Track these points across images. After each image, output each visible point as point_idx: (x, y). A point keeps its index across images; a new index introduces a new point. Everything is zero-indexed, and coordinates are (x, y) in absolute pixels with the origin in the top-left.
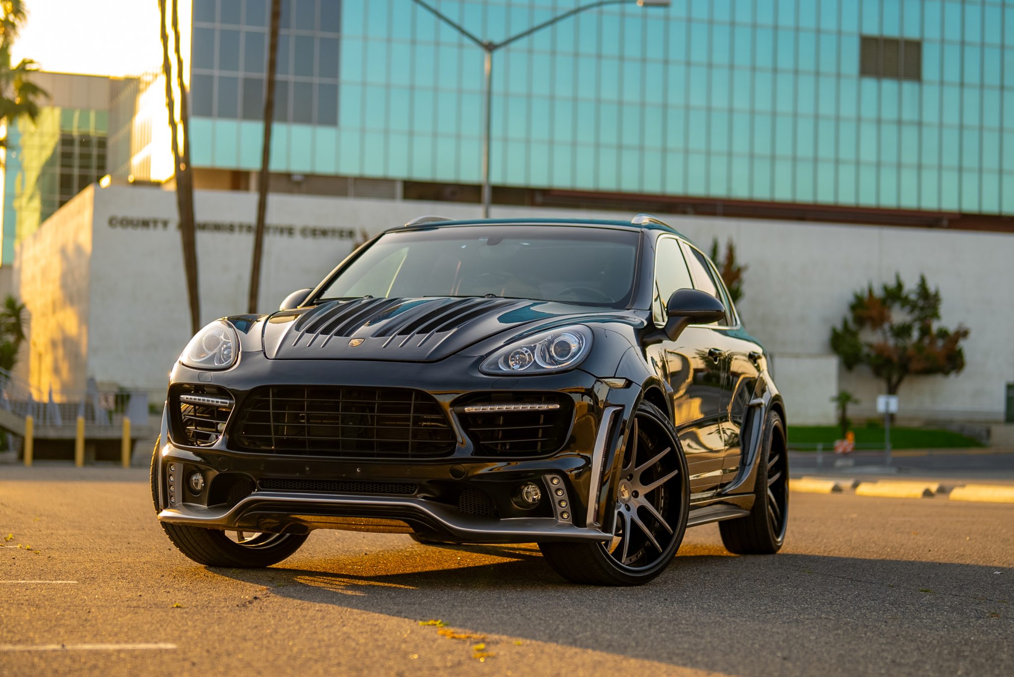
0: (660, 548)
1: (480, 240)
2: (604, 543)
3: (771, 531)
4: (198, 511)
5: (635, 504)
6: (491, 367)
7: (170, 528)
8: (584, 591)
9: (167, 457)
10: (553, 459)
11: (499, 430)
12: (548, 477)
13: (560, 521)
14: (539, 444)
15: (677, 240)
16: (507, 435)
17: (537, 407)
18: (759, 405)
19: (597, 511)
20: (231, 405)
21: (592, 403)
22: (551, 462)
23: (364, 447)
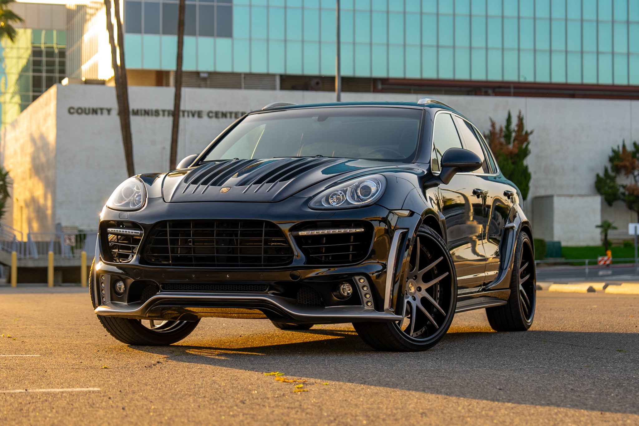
0: (437, 326)
1: (313, 118)
2: (397, 322)
3: (522, 315)
4: (122, 307)
5: (419, 296)
6: (316, 204)
7: (103, 319)
8: (384, 355)
9: (99, 270)
10: (360, 266)
11: (323, 247)
12: (357, 278)
13: (366, 308)
14: (351, 256)
15: (450, 114)
16: (328, 250)
17: (348, 230)
18: (512, 228)
19: (392, 301)
20: (141, 235)
21: (387, 228)
22: (358, 268)
23: (232, 261)
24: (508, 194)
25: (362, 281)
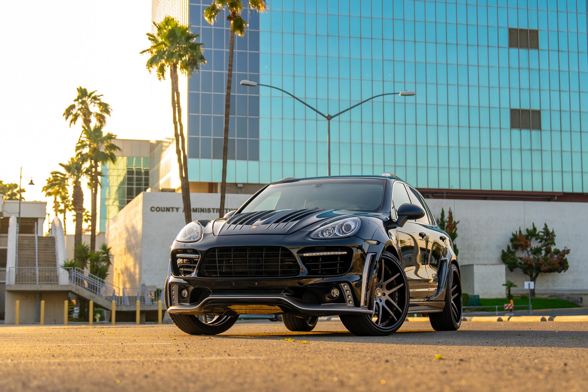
0: (396, 319)
1: (312, 185)
2: (369, 315)
3: (453, 319)
4: (186, 306)
5: (384, 299)
6: (315, 236)
7: (173, 316)
9: (171, 282)
10: (344, 276)
11: (320, 264)
12: (342, 284)
13: (348, 305)
14: (338, 270)
15: (403, 184)
16: (323, 266)
17: (336, 253)
18: (446, 260)
19: (365, 302)
20: (199, 257)
21: (362, 253)
22: (343, 278)
23: (259, 274)
24: (441, 238)
25: (346, 287)
